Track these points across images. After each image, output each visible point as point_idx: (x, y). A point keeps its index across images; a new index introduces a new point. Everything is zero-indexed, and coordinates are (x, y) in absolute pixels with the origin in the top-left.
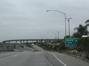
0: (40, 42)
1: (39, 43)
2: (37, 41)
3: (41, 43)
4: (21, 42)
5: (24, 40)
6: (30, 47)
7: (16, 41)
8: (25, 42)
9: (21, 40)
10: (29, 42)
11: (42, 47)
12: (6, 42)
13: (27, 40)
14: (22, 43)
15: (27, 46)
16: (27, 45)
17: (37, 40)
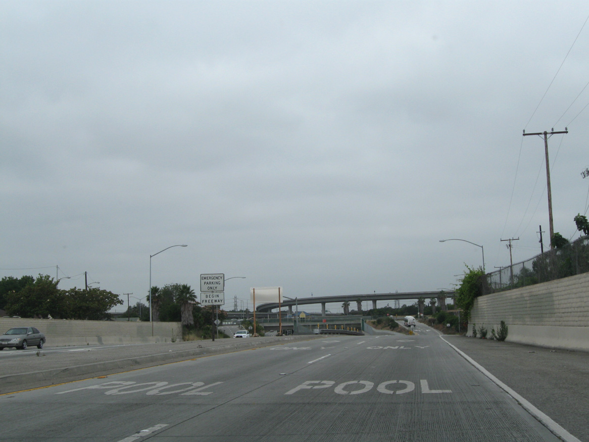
0: (433, 303)
1: (428, 311)
2: (421, 302)
3: (438, 309)
4: (346, 306)
5: (359, 299)
6: (394, 326)
7: (324, 304)
8: (367, 306)
9: (345, 300)
10: (381, 304)
11: (441, 326)
12: (274, 311)
13: (374, 298)
14: (350, 309)
15: (378, 324)
16: (379, 322)
17: (421, 296)
